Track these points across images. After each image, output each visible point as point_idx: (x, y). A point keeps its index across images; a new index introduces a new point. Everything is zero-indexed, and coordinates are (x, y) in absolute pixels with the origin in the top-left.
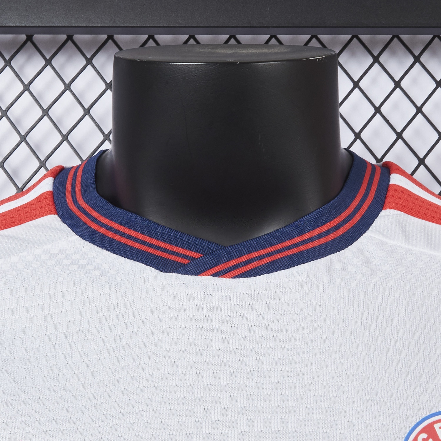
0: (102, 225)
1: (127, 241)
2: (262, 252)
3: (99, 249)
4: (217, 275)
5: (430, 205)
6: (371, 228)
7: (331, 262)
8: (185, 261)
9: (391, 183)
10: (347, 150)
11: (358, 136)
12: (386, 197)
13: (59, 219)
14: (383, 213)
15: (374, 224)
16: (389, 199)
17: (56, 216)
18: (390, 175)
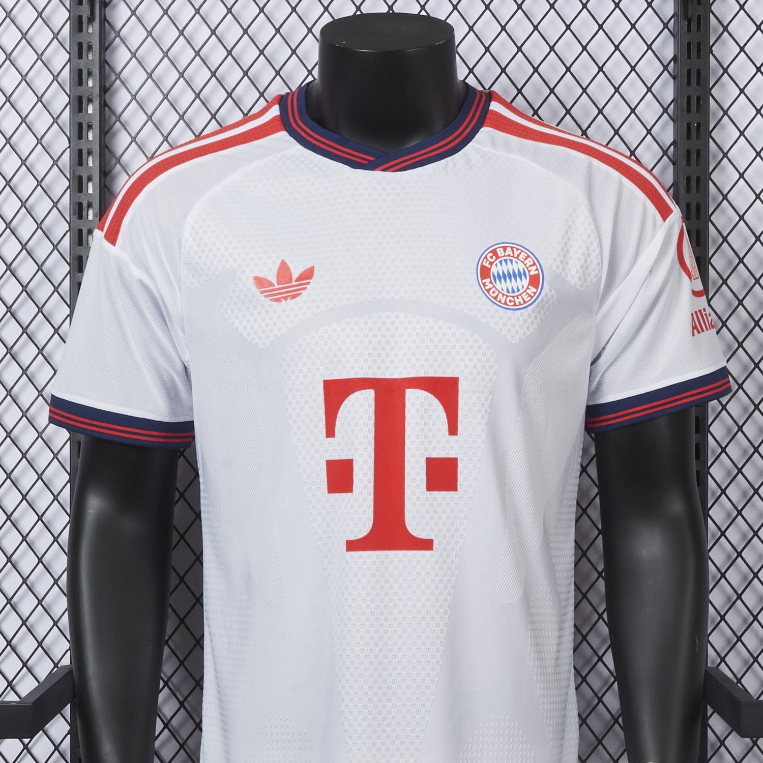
0: (312, 137)
1: (331, 150)
2: (408, 157)
3: (315, 154)
4: (384, 170)
5: (517, 125)
6: (473, 140)
7: (447, 162)
8: (365, 162)
9: (490, 108)
10: (464, 81)
11: (471, 71)
12: (485, 119)
13: (288, 134)
14: (482, 129)
15: (476, 137)
16: (487, 120)
17: (285, 132)
18: (490, 102)
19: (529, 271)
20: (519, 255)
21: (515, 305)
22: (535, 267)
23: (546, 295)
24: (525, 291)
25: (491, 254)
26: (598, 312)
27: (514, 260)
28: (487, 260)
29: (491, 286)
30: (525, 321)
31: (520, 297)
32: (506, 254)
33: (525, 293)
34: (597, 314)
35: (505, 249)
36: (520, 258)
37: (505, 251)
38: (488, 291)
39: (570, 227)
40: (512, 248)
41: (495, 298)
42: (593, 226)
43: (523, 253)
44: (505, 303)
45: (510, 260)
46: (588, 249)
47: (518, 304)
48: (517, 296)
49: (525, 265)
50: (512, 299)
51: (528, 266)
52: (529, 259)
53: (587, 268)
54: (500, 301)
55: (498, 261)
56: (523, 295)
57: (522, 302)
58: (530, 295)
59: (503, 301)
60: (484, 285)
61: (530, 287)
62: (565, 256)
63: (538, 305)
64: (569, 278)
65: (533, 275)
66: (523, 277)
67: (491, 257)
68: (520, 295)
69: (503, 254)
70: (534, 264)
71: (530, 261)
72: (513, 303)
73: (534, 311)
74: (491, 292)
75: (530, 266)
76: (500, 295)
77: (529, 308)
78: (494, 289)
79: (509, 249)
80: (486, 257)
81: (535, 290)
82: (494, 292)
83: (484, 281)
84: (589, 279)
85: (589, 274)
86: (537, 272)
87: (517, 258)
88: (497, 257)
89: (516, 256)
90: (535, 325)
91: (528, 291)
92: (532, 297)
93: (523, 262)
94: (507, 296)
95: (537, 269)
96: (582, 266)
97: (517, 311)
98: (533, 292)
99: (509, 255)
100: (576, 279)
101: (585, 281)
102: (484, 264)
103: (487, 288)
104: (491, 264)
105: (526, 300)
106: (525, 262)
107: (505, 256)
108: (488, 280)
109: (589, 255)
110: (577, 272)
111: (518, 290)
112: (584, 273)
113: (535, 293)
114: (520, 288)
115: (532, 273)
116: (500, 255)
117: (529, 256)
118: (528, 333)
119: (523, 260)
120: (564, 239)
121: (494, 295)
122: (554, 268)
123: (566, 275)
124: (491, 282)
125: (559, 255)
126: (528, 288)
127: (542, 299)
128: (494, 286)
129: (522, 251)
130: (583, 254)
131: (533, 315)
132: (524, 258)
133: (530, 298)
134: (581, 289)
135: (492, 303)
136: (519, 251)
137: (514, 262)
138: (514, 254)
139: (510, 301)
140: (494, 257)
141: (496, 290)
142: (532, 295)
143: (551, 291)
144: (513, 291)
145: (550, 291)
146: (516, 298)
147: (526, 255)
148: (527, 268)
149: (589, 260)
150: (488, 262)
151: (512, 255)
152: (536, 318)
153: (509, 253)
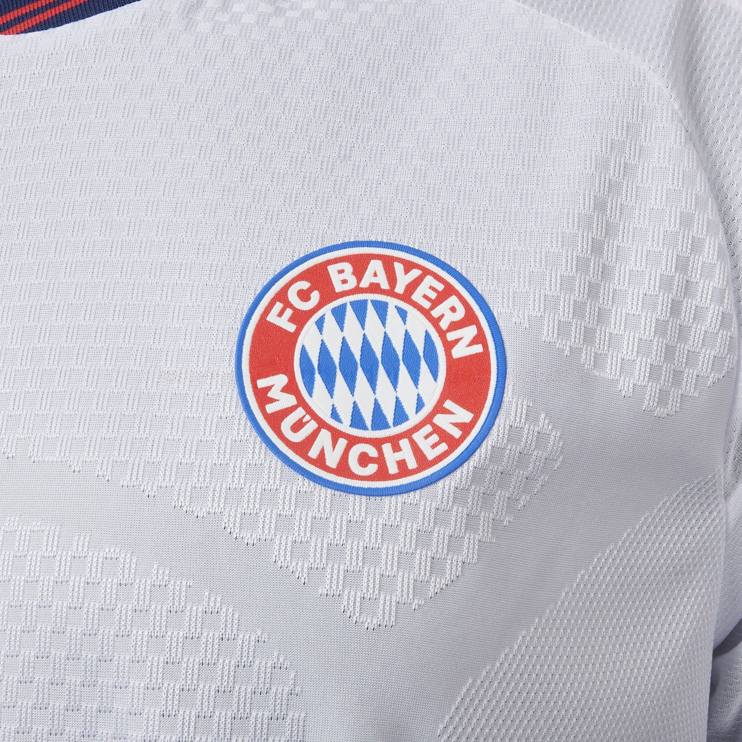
19: (449, 346)
20: (412, 287)
21: (382, 474)
22: (471, 331)
23: (514, 433)
24: (428, 420)
25: (305, 285)
26: (734, 487)
27: (393, 303)
28: (287, 304)
29: (289, 400)
30: (423, 537)
31: (404, 443)
32: (364, 284)
33: (428, 428)
34: (727, 496)
35: (360, 265)
36: (417, 296)
37: (359, 273)
38: (275, 420)
39: (613, 187)
40: (388, 263)
41: (302, 449)
42: (701, 187)
43: (429, 280)
44: (343, 469)
45: (375, 303)
46: (682, 265)
47: (393, 469)
48: (394, 441)
49: (435, 322)
50: (372, 452)
51: (444, 325)
52: (453, 300)
53: (682, 333)
54: (320, 462)
55: (327, 310)
56: (418, 437)
57: (412, 464)
58: (444, 437)
59: (332, 460)
60: (263, 397)
61: (449, 404)
62: (593, 291)
63: (478, 475)
64: (609, 372)
65: (460, 359)
66: (424, 367)
67: (304, 296)
68: (408, 434)
69: (352, 283)
70: (470, 319)
71: (453, 309)
72: (372, 468)
73: (459, 494)
74: (286, 426)
75: (454, 326)
76: (325, 436)
77: (440, 484)
78: (300, 412)
79: (376, 266)
80: (282, 296)
81: (465, 416)
82: (297, 426)
83: (262, 383)
84: (690, 373)
85: (691, 358)
86: (478, 349)
87: (406, 297)
88: (329, 295)
89: (400, 289)
90: (468, 550)
91: (439, 420)
92: (453, 443)
93: (426, 313)
94: (353, 441)
95: (479, 338)
96: (661, 328)
97: (387, 499)
98: (456, 425)
99: (374, 288)
100: (639, 374)
101: (677, 377)
102: (272, 318)
103: (271, 408)
104: (300, 318)
105: (431, 455)
106: (435, 313)
107: (357, 290)
108: (280, 380)
109: (688, 288)
110: (643, 347)
111: (400, 415)
112: (669, 352)
113: (466, 428)
114: (409, 407)
115: (458, 352)
116: (339, 288)
117: (449, 291)
118: (435, 584)
119: (427, 305)
120: (590, 228)
121: (298, 437)
122: (547, 334)
123: (598, 360)
124: (291, 388)
125: (567, 284)
126: (439, 409)
127: (496, 453)
128: (301, 402)
129: (426, 272)
130: (666, 283)
131: (458, 512)
132: (433, 295)
133: (443, 447)
134: (659, 411)
135: (288, 470)
136: (415, 273)
137: (392, 314)
138: (392, 279)
139: (364, 460)
140: (315, 296)
141: (308, 417)
142: (456, 433)
143: (536, 420)
144: (379, 421)
145: (531, 416)
146: (387, 448)
147: (440, 287)
148: (442, 334)
149: (689, 304)
150: (289, 312)
151: (385, 285)
152: (471, 522)
153: (375, 280)
